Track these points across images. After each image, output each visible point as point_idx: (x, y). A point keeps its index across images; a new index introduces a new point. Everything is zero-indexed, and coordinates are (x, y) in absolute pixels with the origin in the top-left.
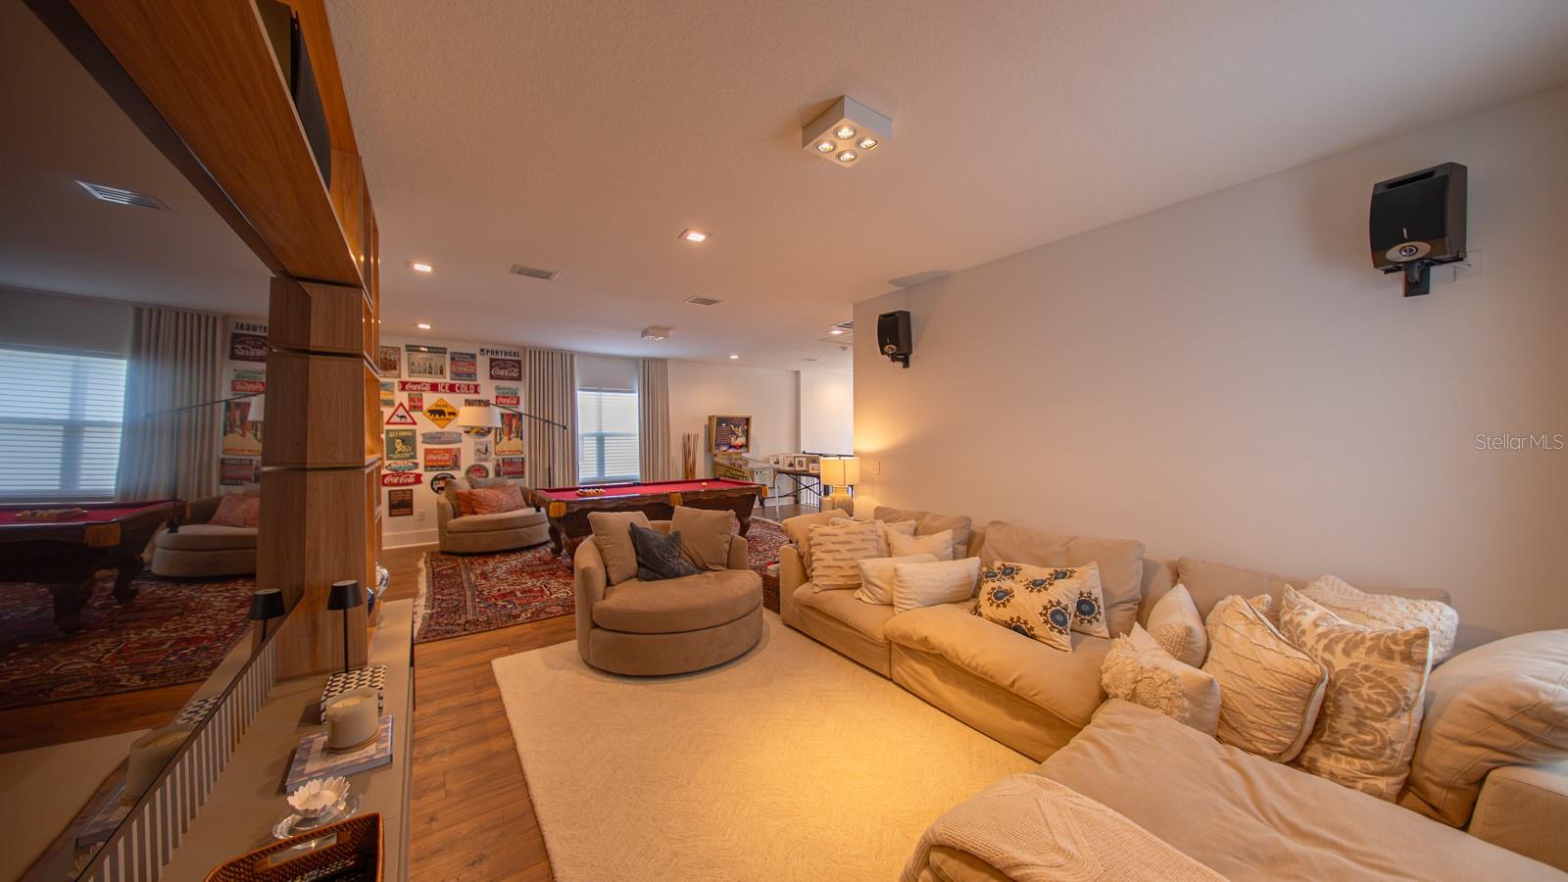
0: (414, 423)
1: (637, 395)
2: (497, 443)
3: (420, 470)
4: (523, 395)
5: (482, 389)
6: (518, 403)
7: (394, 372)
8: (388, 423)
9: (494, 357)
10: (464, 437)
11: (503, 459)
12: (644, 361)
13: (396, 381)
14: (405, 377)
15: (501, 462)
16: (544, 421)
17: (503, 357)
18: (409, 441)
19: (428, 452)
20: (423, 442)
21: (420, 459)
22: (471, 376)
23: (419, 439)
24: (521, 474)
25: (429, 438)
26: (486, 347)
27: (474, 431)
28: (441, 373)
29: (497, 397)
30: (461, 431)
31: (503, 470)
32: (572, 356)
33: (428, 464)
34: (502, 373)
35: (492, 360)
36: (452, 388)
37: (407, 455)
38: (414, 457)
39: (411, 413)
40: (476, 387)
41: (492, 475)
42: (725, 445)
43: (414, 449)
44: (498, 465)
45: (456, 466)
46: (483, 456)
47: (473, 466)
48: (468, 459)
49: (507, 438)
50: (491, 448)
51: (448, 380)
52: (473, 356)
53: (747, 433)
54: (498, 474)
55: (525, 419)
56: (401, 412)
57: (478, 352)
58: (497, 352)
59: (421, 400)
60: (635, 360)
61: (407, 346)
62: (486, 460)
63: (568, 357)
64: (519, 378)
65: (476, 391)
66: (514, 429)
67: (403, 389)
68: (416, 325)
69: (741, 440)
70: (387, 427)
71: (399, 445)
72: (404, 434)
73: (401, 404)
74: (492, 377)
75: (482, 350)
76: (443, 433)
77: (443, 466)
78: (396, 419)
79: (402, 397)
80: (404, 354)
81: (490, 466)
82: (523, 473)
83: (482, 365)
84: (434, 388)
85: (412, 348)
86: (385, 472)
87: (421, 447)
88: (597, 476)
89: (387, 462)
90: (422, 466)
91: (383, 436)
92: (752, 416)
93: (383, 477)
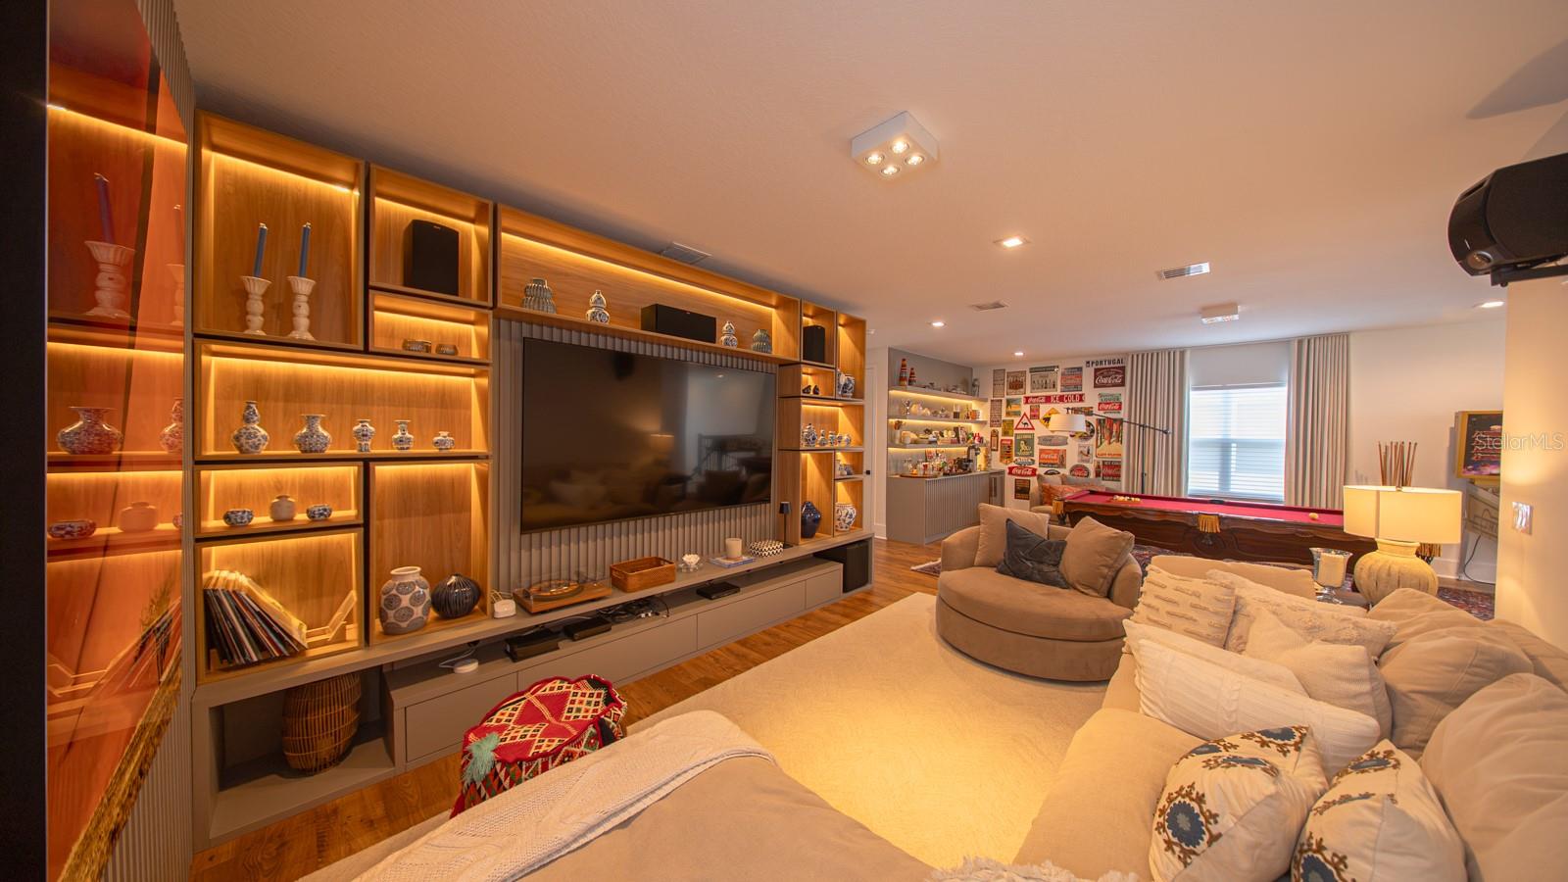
0: (1033, 429)
1: (1286, 389)
2: (1097, 447)
3: (1036, 466)
4: (1124, 400)
5: (1086, 398)
6: (1120, 408)
7: (1022, 390)
8: (1016, 429)
9: (1099, 367)
10: (1070, 439)
11: (1104, 462)
12: (1300, 342)
13: (1022, 396)
14: (1028, 394)
15: (1101, 464)
16: (1140, 426)
17: (1107, 366)
18: (1029, 442)
19: (1042, 451)
20: (1039, 444)
21: (1036, 457)
22: (1078, 387)
23: (1036, 441)
24: (1117, 477)
25: (1045, 440)
26: (1090, 359)
27: (1077, 436)
28: (1054, 386)
29: (1100, 404)
30: (1067, 435)
31: (1103, 472)
32: (1182, 353)
33: (1042, 461)
34: (1105, 381)
35: (1096, 370)
36: (1061, 399)
37: (1028, 453)
38: (1032, 455)
39: (1032, 421)
40: (1081, 396)
41: (1092, 475)
43: (1032, 449)
44: (1099, 467)
45: (1062, 465)
46: (1085, 458)
47: (1077, 466)
48: (1072, 460)
49: (1106, 442)
50: (1093, 451)
51: (1059, 393)
52: (1080, 369)
54: (1098, 475)
55: (1125, 425)
56: (1025, 420)
57: (1084, 365)
58: (1101, 362)
59: (1038, 410)
60: (1285, 342)
61: (1031, 369)
62: (1088, 461)
63: (1176, 357)
64: (1122, 384)
65: (1081, 400)
66: (1114, 434)
67: (1027, 402)
68: (1013, 353)
70: (1016, 432)
71: (1023, 446)
72: (1026, 437)
73: (1025, 414)
74: (1096, 386)
75: (1088, 362)
76: (1053, 437)
77: (1052, 464)
78: (1021, 426)
79: (1026, 409)
80: (1028, 375)
81: (1091, 467)
82: (1119, 476)
83: (1088, 375)
84: (1048, 399)
85: (1032, 370)
86: (1013, 465)
87: (1037, 448)
88: (1217, 489)
89: (1015, 458)
90: (1037, 462)
91: (1013, 438)
93: (1011, 469)
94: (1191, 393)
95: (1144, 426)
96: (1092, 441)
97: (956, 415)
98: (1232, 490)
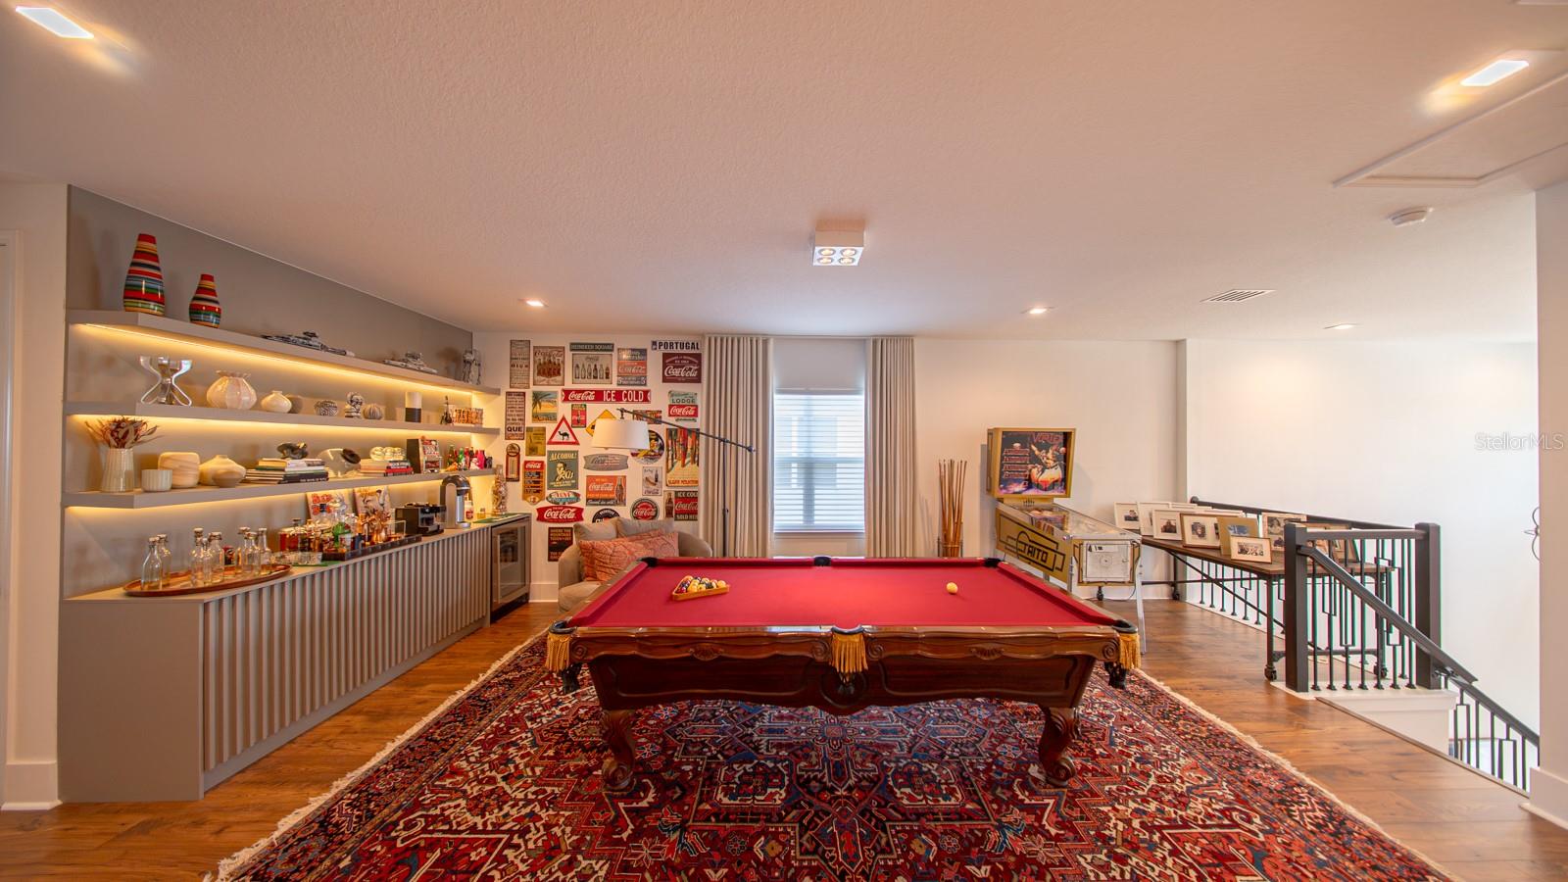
0: (576, 443)
1: (863, 397)
2: (668, 471)
3: (582, 503)
4: (701, 402)
5: (652, 396)
6: (696, 415)
7: (559, 378)
8: (550, 443)
9: (669, 351)
10: (631, 461)
11: (676, 492)
12: (875, 342)
13: (559, 389)
14: (569, 385)
15: (673, 496)
16: (720, 440)
17: (679, 351)
18: (570, 465)
19: (590, 480)
20: (586, 467)
21: (582, 490)
22: (641, 379)
23: (582, 463)
24: (692, 514)
25: (596, 462)
26: (659, 338)
27: (642, 454)
28: (607, 377)
29: (671, 406)
30: (627, 453)
31: (675, 508)
32: (766, 342)
33: (592, 496)
34: (676, 372)
35: (666, 356)
36: (618, 396)
37: (568, 483)
38: (575, 486)
39: (573, 429)
40: (646, 393)
41: (661, 516)
42: (1018, 482)
43: (576, 477)
44: (670, 501)
45: (621, 500)
46: (652, 487)
47: (641, 501)
48: (634, 492)
49: (680, 463)
50: (662, 478)
51: (614, 386)
52: (643, 352)
53: (1065, 461)
54: (669, 513)
55: (702, 438)
56: (564, 428)
57: (648, 346)
58: (671, 344)
59: (584, 413)
60: (859, 341)
61: (572, 344)
62: (656, 493)
63: (759, 342)
64: (698, 380)
65: (646, 400)
66: (689, 451)
67: (566, 399)
69: (1054, 473)
70: (549, 448)
71: (561, 472)
72: (565, 456)
73: (564, 419)
74: (665, 380)
75: (654, 343)
76: (606, 456)
77: (606, 500)
78: (558, 438)
79: (564, 410)
80: (569, 354)
81: (660, 502)
82: (695, 513)
83: (654, 360)
84: (599, 396)
85: (575, 347)
86: (545, 504)
87: (583, 473)
89: (548, 492)
90: (583, 498)
91: (545, 459)
92: (1074, 429)
93: (541, 511)
94: (776, 396)
95: (724, 441)
96: (661, 463)
97: (413, 416)
98: (816, 523)
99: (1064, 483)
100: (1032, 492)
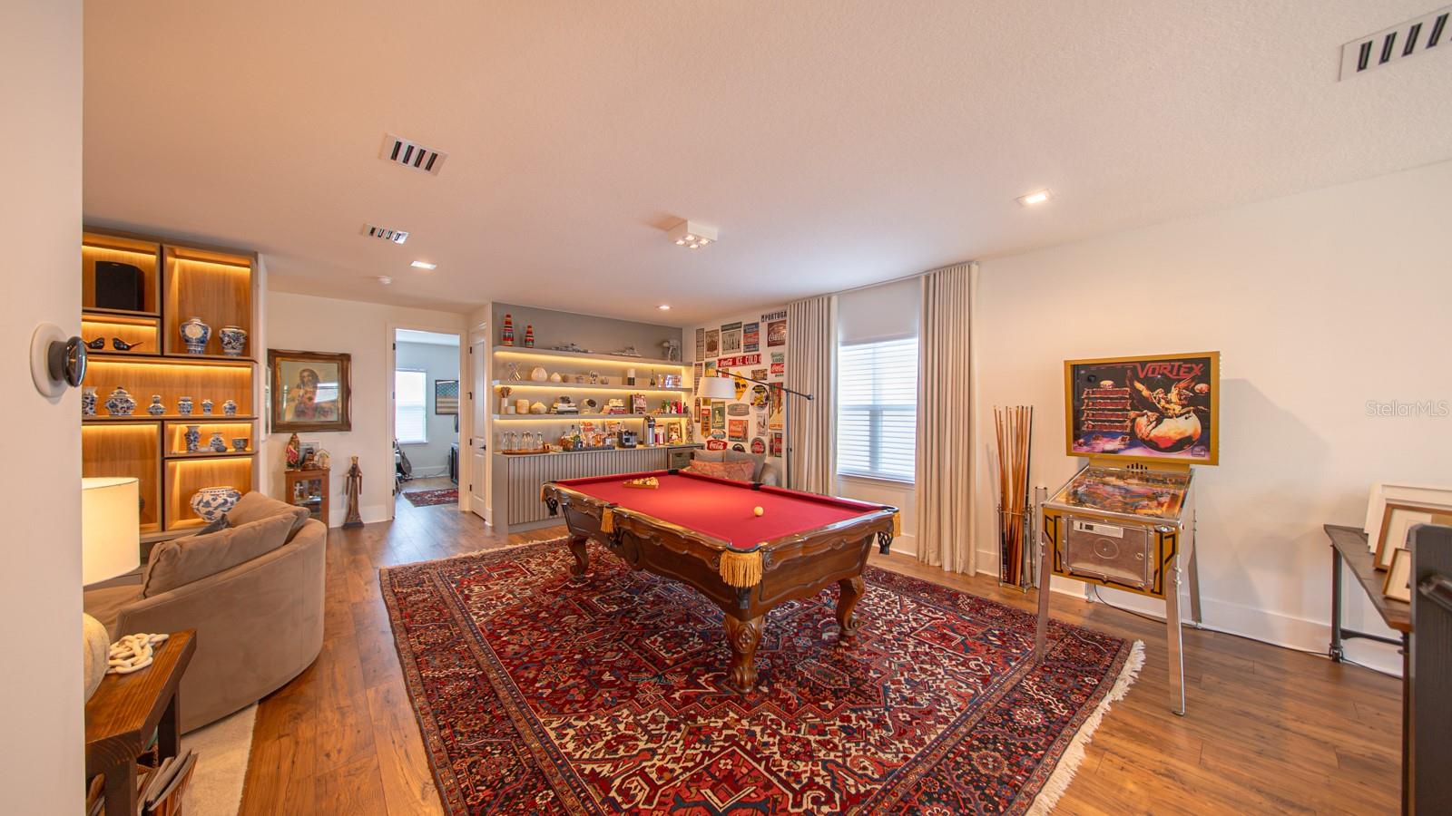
1: (916, 340)
2: (770, 417)
3: (726, 440)
4: (785, 360)
5: (763, 359)
6: (783, 370)
7: (716, 352)
9: (771, 321)
10: (751, 409)
11: (776, 434)
12: (927, 278)
13: (716, 359)
14: (721, 356)
15: (773, 437)
17: (778, 320)
18: (722, 412)
19: (731, 422)
20: (729, 414)
21: (727, 429)
22: (756, 346)
23: (727, 410)
25: (732, 409)
26: (765, 313)
27: (756, 403)
28: (739, 347)
29: (771, 365)
31: (775, 446)
33: (731, 434)
34: (775, 338)
35: (769, 326)
36: (744, 361)
37: (721, 424)
38: (723, 427)
40: (758, 356)
41: (767, 452)
42: (1113, 436)
43: (724, 421)
44: (772, 440)
45: (745, 439)
46: (762, 429)
47: (756, 439)
48: (753, 432)
49: (775, 410)
50: (767, 423)
51: (742, 353)
52: (756, 325)
53: (1202, 406)
54: (770, 450)
57: (759, 320)
58: (773, 315)
60: (912, 280)
61: (723, 326)
62: (763, 434)
63: (827, 300)
65: (758, 362)
67: (719, 366)
69: (1184, 425)
71: (717, 416)
72: (719, 406)
74: (769, 345)
75: (763, 317)
76: (739, 405)
77: (738, 437)
80: (720, 333)
81: (766, 440)
82: (781, 451)
83: (763, 332)
84: (734, 362)
85: (724, 328)
86: (710, 438)
87: (728, 417)
88: (868, 468)
89: (712, 430)
90: (727, 435)
91: (710, 407)
92: (1217, 354)
93: (709, 442)
94: (840, 348)
96: (766, 410)
97: (631, 382)
98: (880, 470)
99: (1204, 442)
100: (1137, 452)
